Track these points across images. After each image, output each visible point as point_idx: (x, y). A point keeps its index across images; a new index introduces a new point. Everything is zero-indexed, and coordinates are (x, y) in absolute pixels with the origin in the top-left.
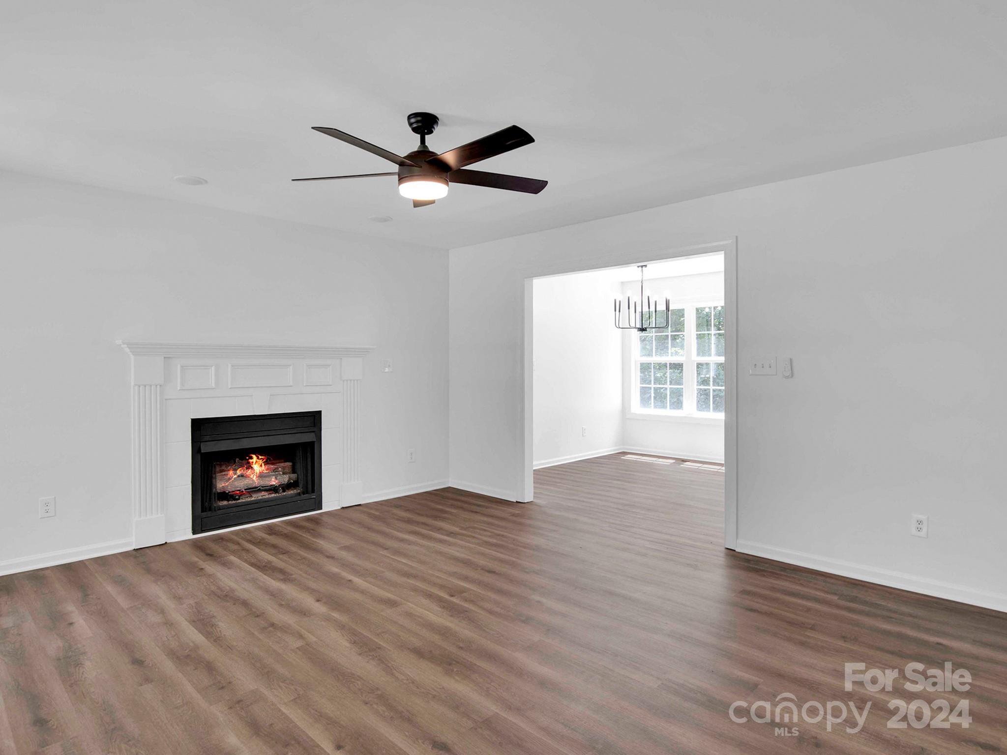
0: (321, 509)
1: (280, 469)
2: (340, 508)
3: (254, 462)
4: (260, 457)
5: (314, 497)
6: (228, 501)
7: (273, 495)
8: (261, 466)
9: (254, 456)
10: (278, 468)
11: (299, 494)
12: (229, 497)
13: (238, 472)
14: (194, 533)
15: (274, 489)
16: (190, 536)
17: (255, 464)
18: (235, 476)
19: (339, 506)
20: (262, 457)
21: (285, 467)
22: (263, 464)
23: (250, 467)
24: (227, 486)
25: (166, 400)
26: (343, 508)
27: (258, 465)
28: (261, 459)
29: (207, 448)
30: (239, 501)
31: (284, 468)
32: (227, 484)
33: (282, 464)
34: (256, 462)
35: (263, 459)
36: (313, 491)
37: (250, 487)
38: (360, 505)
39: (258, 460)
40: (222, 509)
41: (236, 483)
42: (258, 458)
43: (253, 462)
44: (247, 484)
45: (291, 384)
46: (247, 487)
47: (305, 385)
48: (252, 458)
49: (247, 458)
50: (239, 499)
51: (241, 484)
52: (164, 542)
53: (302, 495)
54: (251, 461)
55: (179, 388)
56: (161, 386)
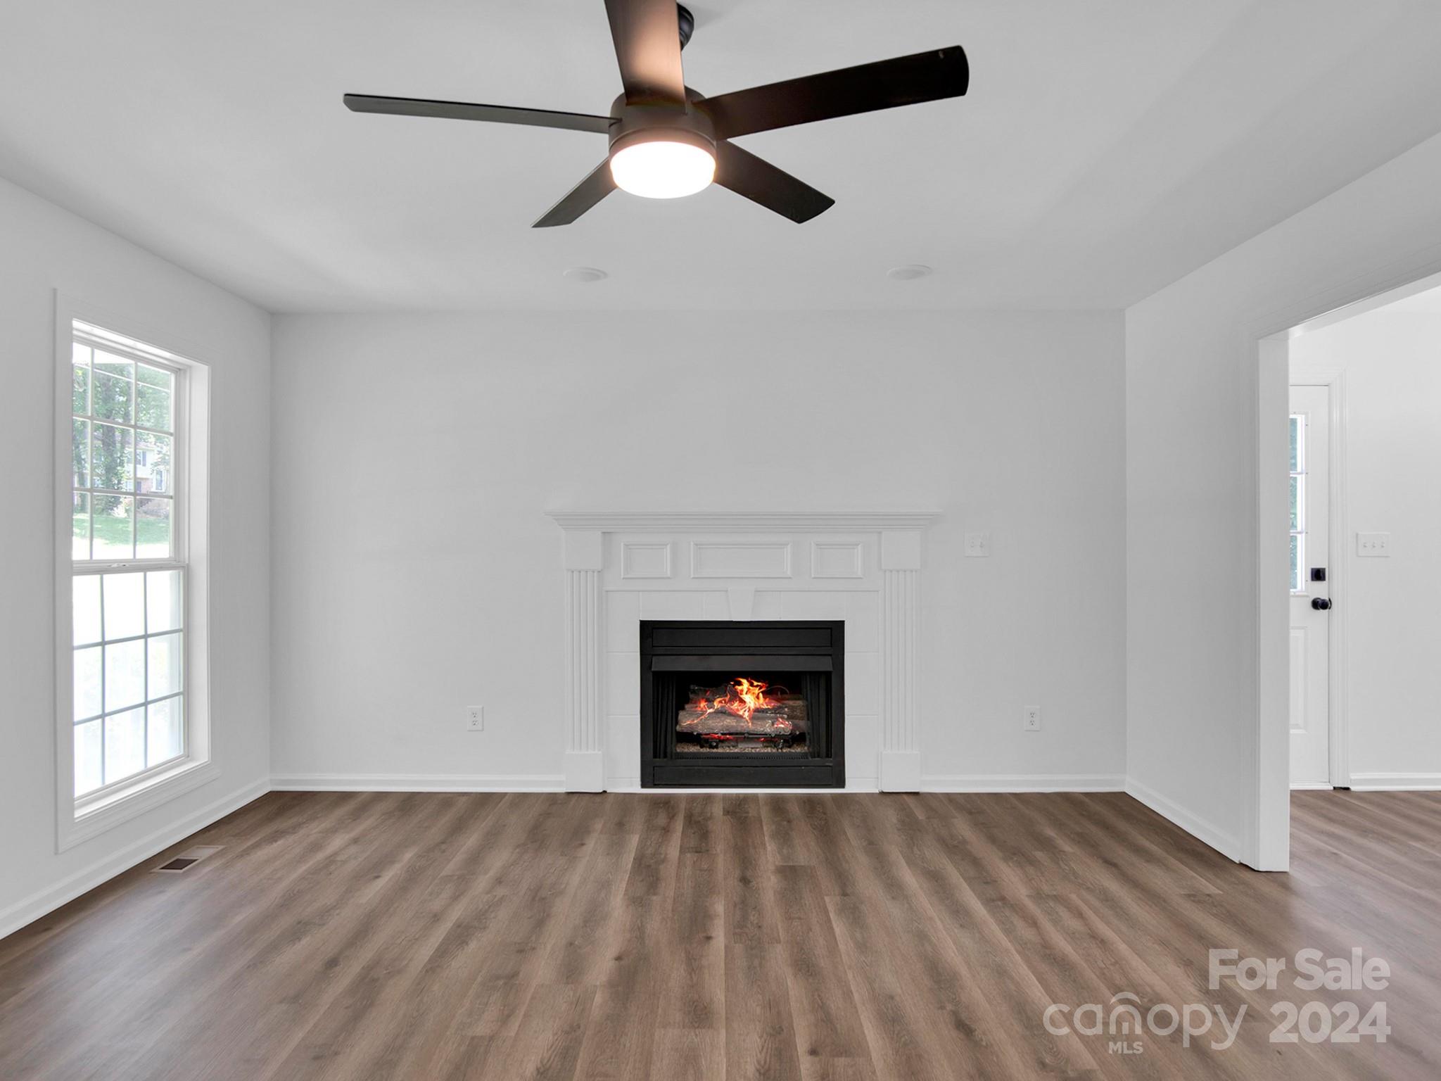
0: (843, 786)
1: (786, 710)
2: (878, 792)
3: (745, 690)
4: (755, 683)
5: (831, 764)
6: (702, 747)
7: (769, 750)
8: (758, 697)
9: (744, 681)
10: (783, 708)
11: (804, 756)
12: (702, 742)
13: (715, 704)
14: (644, 785)
15: (770, 740)
16: (636, 788)
17: (746, 694)
18: (711, 710)
19: (877, 788)
20: (759, 684)
21: (796, 707)
22: (761, 695)
23: (736, 697)
24: (697, 725)
25: (607, 591)
26: (883, 793)
27: (751, 697)
28: (757, 686)
29: (664, 664)
30: (715, 750)
31: (792, 709)
32: (695, 721)
33: (791, 703)
34: (749, 689)
35: (761, 688)
36: (828, 755)
37: (732, 731)
38: (917, 794)
39: (751, 688)
40: (686, 758)
41: (710, 722)
42: (752, 685)
43: (742, 691)
44: (727, 726)
45: (789, 573)
46: (728, 730)
47: (813, 576)
48: (740, 684)
49: (732, 683)
50: (716, 747)
51: (718, 726)
52: (601, 791)
53: (810, 758)
54: (739, 688)
55: (622, 577)
56: (599, 572)
